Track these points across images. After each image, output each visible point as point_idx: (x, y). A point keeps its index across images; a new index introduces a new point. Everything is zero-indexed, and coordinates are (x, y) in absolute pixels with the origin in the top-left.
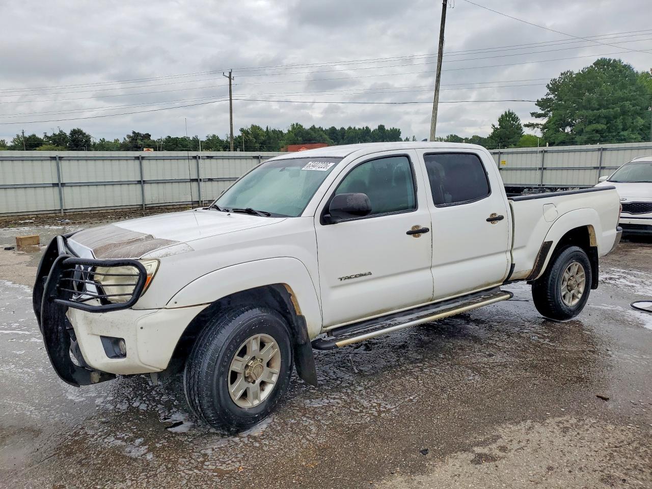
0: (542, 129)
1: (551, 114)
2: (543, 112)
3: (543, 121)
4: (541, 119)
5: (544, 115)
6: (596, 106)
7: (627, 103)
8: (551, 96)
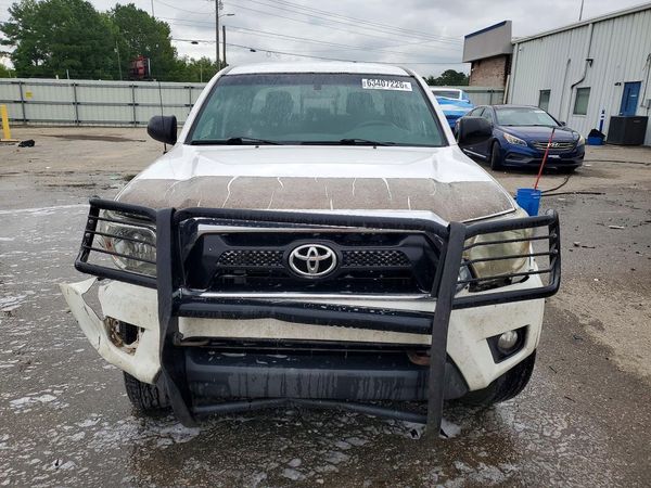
0: (12, 59)
1: (18, 42)
2: (8, 39)
3: (11, 49)
4: (9, 46)
5: (11, 43)
6: (67, 40)
7: (96, 42)
8: (15, 22)
